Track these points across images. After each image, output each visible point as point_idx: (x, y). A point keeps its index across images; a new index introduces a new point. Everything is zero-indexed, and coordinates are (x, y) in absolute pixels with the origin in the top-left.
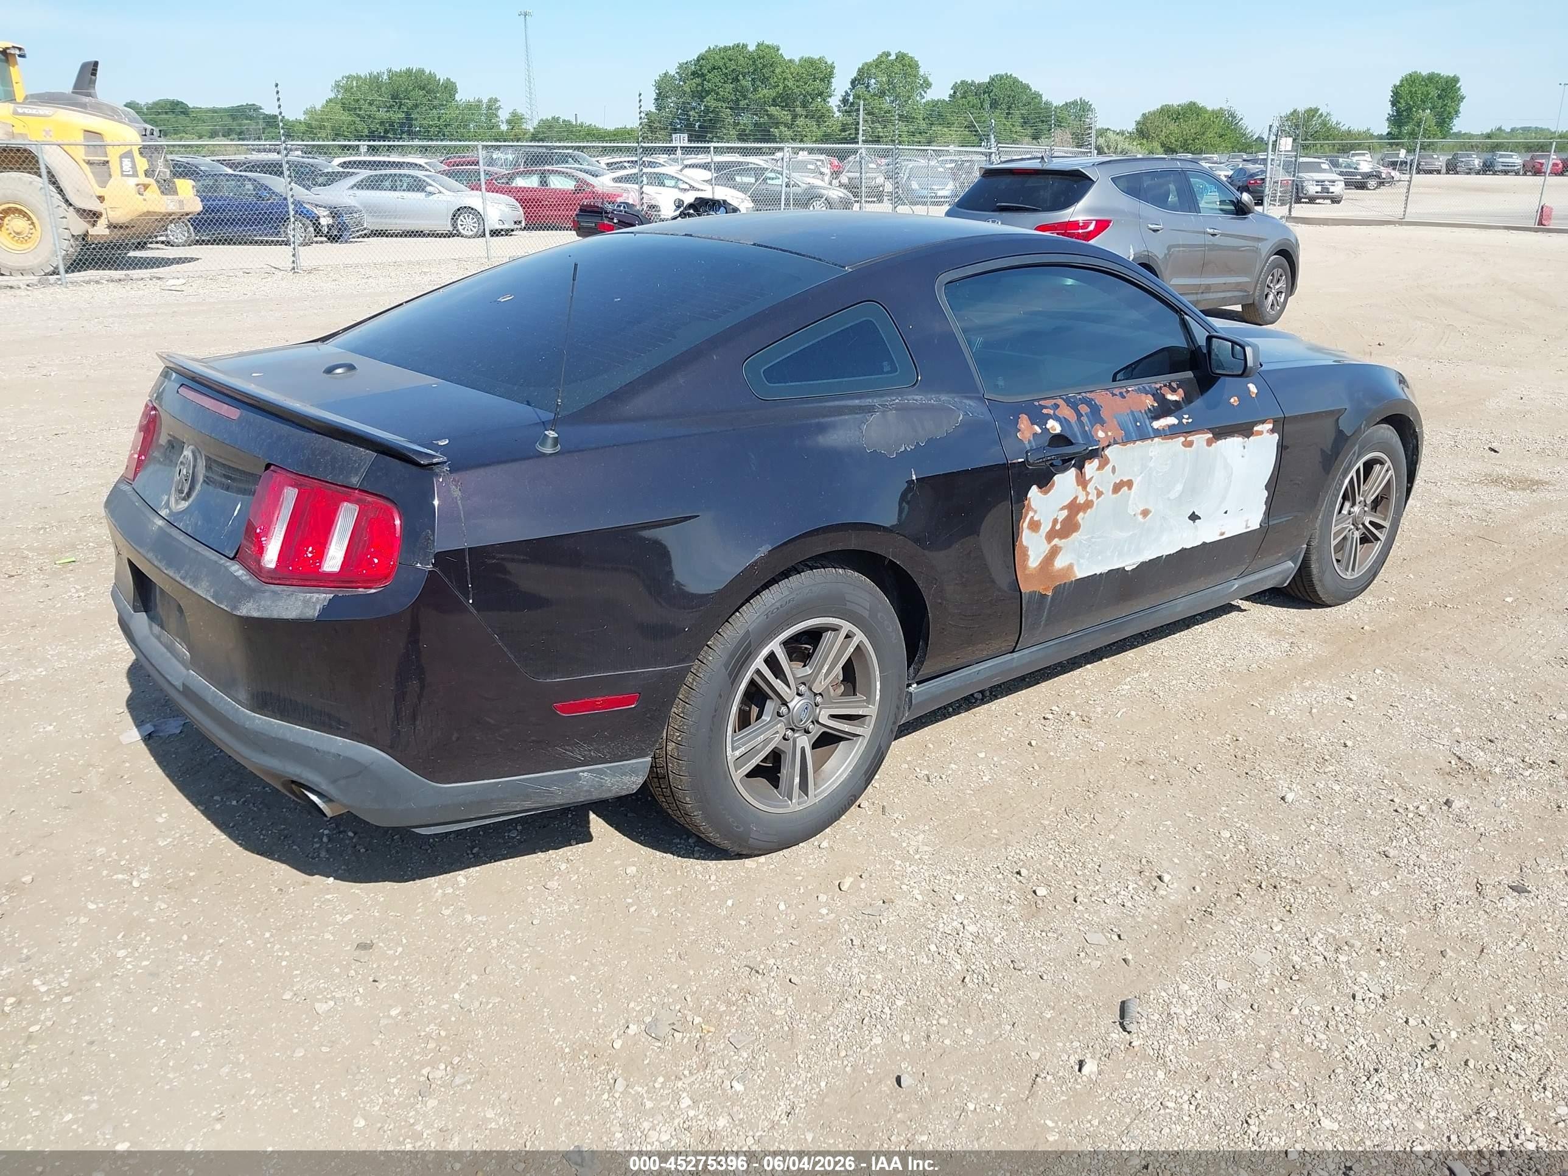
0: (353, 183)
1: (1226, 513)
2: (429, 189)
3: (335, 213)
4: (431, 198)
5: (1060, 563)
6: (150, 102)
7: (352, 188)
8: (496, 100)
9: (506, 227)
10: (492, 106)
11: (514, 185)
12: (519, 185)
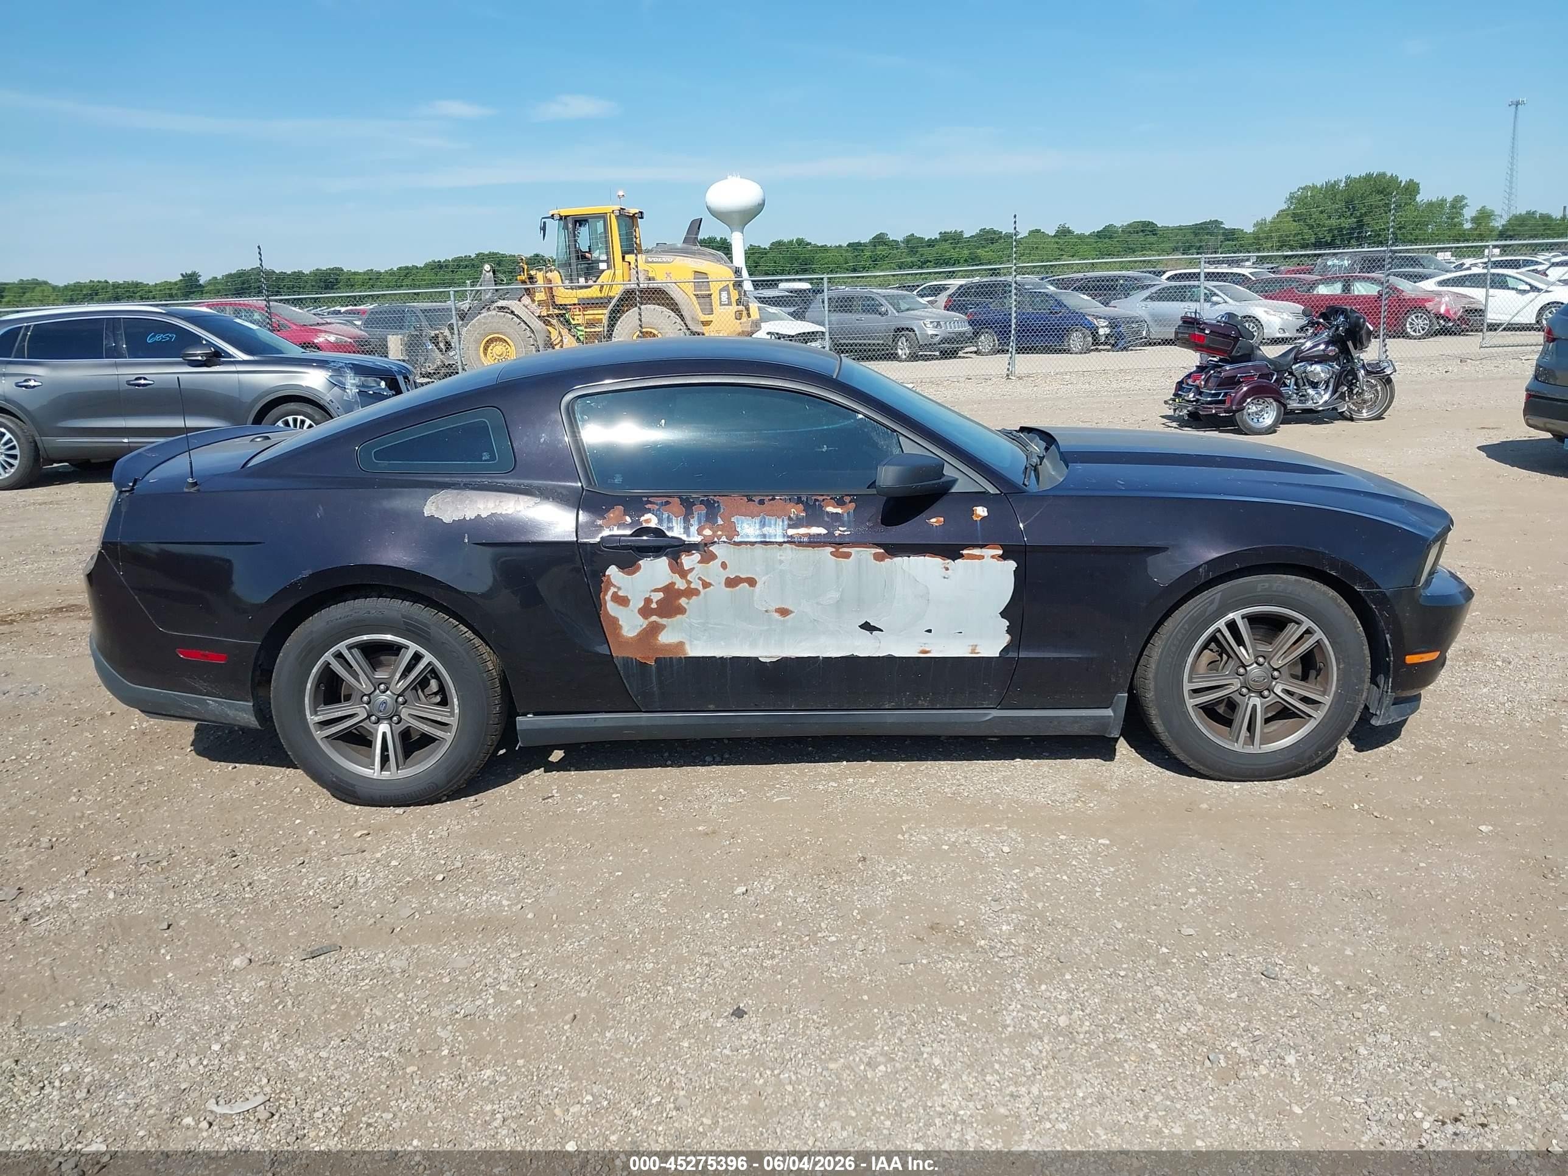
0: (1145, 296)
1: (929, 631)
2: (1215, 299)
3: (1114, 323)
4: (1217, 307)
5: (666, 638)
6: (1125, 224)
7: (1147, 298)
8: (1463, 198)
9: (1287, 335)
10: (1458, 204)
11: (1315, 292)
12: (1320, 293)
